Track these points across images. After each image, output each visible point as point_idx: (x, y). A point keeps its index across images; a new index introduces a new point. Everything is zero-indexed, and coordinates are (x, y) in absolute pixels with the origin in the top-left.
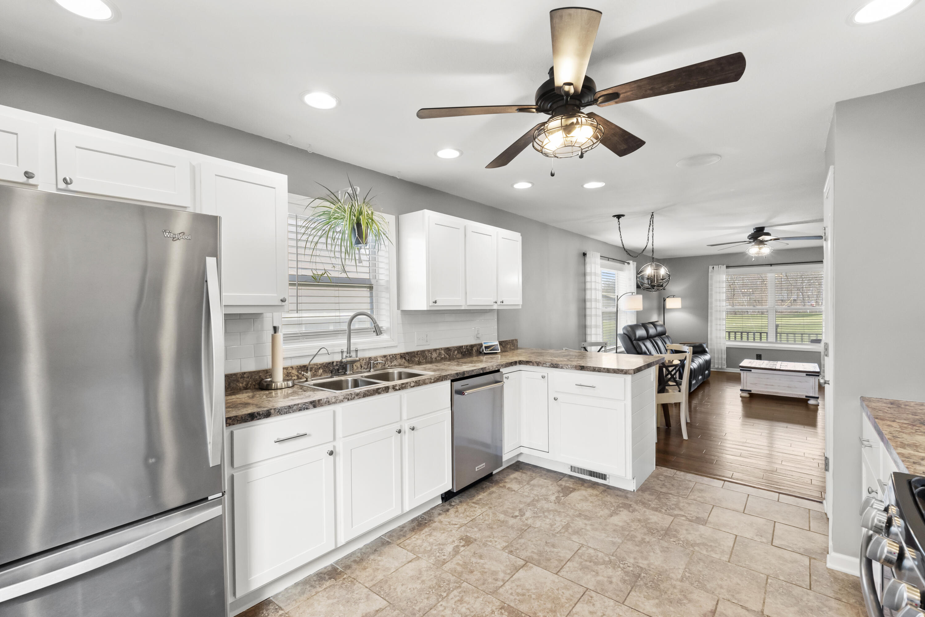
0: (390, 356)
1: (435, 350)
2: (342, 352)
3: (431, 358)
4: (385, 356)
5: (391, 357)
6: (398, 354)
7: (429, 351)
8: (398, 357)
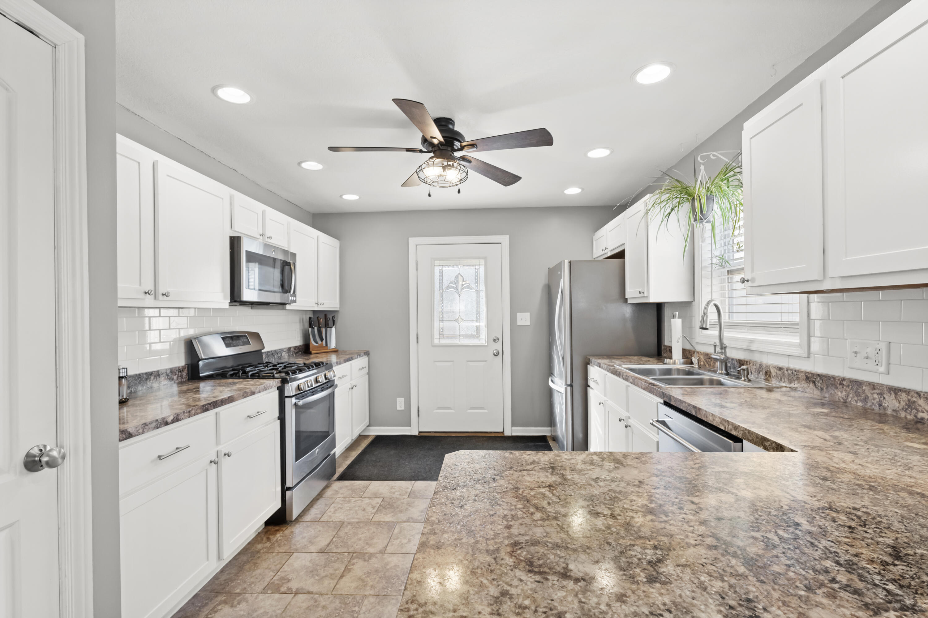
0: (787, 370)
1: (895, 391)
2: (715, 346)
3: (880, 405)
4: (780, 369)
5: (790, 372)
6: (802, 372)
7: (873, 386)
8: (801, 375)
